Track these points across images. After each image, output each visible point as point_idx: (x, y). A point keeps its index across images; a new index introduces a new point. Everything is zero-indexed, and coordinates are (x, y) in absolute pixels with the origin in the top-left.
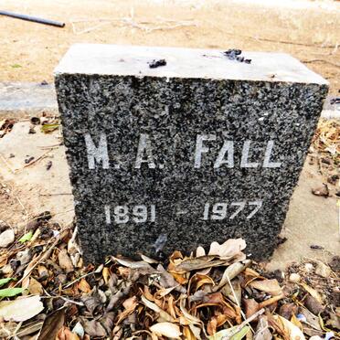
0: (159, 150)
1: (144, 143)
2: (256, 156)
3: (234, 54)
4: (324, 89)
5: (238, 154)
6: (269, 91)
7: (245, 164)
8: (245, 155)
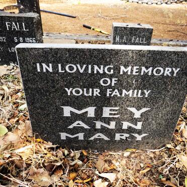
0: (127, 39)
1: (125, 38)
2: (142, 41)
3: (139, 24)
4: (153, 29)
5: (139, 40)
6: (144, 29)
7: (140, 42)
8: (140, 40)
